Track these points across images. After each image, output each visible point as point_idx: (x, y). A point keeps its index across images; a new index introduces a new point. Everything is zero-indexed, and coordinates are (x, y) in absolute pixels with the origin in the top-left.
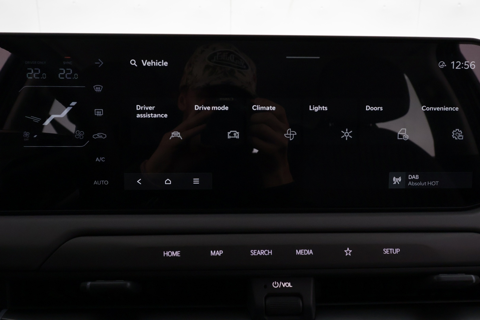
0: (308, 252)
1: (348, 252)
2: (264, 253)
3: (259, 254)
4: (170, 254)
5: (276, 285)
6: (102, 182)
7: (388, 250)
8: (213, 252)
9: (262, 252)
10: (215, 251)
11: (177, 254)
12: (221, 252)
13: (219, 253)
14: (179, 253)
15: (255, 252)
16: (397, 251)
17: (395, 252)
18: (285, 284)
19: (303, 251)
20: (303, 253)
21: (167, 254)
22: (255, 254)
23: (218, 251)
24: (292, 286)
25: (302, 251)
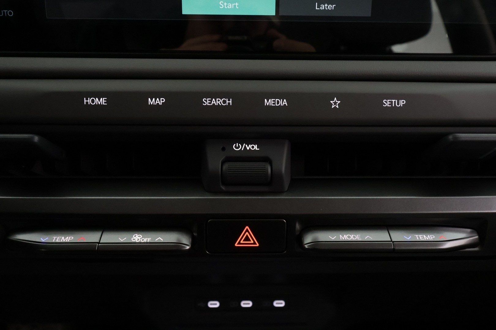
0: (281, 102)
1: (335, 103)
2: (221, 103)
3: (214, 104)
4: (93, 101)
5: (238, 147)
6: (4, 12)
7: (389, 102)
8: (152, 100)
9: (219, 101)
10: (154, 99)
11: (102, 101)
12: (163, 100)
13: (160, 101)
14: (105, 100)
15: (209, 100)
16: (402, 103)
17: (398, 104)
18: (250, 146)
19: (275, 101)
20: (273, 104)
21: (89, 101)
22: (209, 103)
23: (158, 99)
24: (259, 149)
25: (273, 101)
